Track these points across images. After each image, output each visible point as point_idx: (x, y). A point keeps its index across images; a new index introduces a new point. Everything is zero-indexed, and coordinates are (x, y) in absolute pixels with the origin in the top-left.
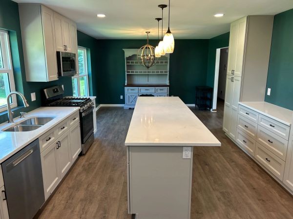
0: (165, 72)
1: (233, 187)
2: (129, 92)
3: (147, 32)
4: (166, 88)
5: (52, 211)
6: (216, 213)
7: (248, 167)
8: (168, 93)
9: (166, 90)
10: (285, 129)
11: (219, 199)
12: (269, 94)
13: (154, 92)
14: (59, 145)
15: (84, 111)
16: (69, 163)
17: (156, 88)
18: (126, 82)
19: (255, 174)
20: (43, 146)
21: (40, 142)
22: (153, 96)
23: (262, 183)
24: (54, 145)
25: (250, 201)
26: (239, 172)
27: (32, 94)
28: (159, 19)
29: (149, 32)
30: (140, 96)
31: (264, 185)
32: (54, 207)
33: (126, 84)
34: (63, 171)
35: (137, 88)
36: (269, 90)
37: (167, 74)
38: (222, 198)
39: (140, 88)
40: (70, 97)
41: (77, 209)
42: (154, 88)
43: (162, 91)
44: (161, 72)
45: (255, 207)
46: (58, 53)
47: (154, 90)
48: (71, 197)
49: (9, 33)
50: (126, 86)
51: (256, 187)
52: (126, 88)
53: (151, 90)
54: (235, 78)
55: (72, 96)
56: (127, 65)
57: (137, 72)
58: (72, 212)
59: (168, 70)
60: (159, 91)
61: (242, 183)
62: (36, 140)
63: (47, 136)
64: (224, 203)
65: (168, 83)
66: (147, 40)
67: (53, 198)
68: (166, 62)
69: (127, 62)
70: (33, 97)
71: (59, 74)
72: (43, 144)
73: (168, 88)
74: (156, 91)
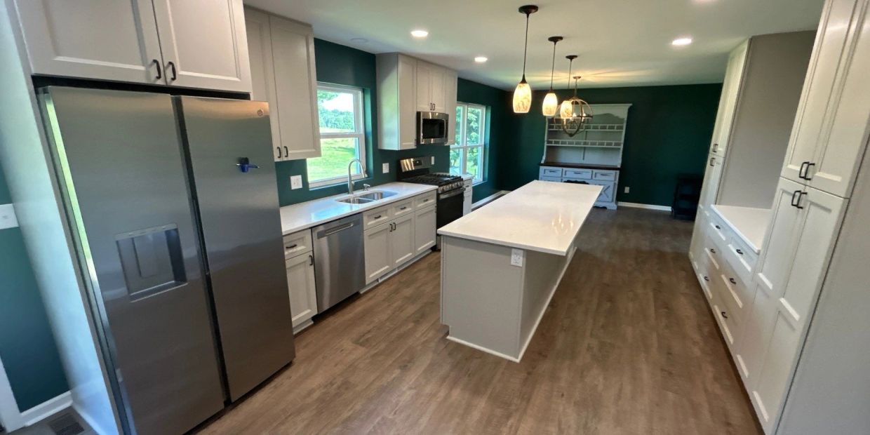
0: (616, 144)
2: (546, 174)
3: (575, 78)
4: (613, 172)
5: (371, 299)
8: (617, 181)
9: (614, 175)
10: (752, 260)
13: (590, 177)
14: (393, 227)
15: (444, 192)
16: (411, 254)
17: (595, 171)
18: (544, 158)
20: (369, 223)
21: (365, 218)
22: (588, 184)
24: (387, 226)
27: (384, 165)
28: (571, 58)
29: (580, 77)
30: (565, 182)
32: (374, 296)
33: (543, 162)
34: (397, 261)
35: (560, 169)
37: (619, 149)
39: (565, 169)
40: (444, 174)
41: (395, 305)
42: (590, 170)
43: (604, 178)
44: (607, 144)
46: (418, 114)
47: (590, 174)
48: (397, 291)
49: (364, 91)
50: (542, 165)
52: (542, 168)
53: (586, 174)
54: (717, 160)
55: (448, 172)
56: (549, 132)
57: (565, 143)
58: (389, 305)
59: (622, 141)
60: (599, 177)
62: (360, 213)
63: (376, 213)
65: (617, 162)
66: (573, 90)
67: (380, 287)
68: (621, 128)
69: (550, 127)
70: (386, 168)
71: (418, 140)
72: (369, 221)
73: (618, 172)
74: (594, 176)
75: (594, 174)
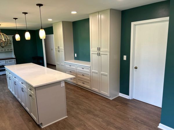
1: (75, 98)
4: (14, 59)
6: (74, 109)
7: (76, 89)
8: (16, 63)
9: (14, 61)
10: (88, 69)
11: (72, 104)
12: (76, 56)
17: (6, 60)
19: (80, 91)
23: (84, 93)
25: (84, 100)
26: (73, 92)
31: (85, 93)
36: (76, 54)
37: (12, 51)
38: (73, 103)
42: (4, 61)
43: (11, 62)
44: (7, 50)
45: (86, 101)
47: (5, 62)
51: (82, 95)
54: (60, 50)
59: (13, 48)
60: (9, 62)
61: (77, 95)
64: (75, 104)
65: (14, 56)
73: (15, 59)
74: (6, 62)
75: (6, 61)
